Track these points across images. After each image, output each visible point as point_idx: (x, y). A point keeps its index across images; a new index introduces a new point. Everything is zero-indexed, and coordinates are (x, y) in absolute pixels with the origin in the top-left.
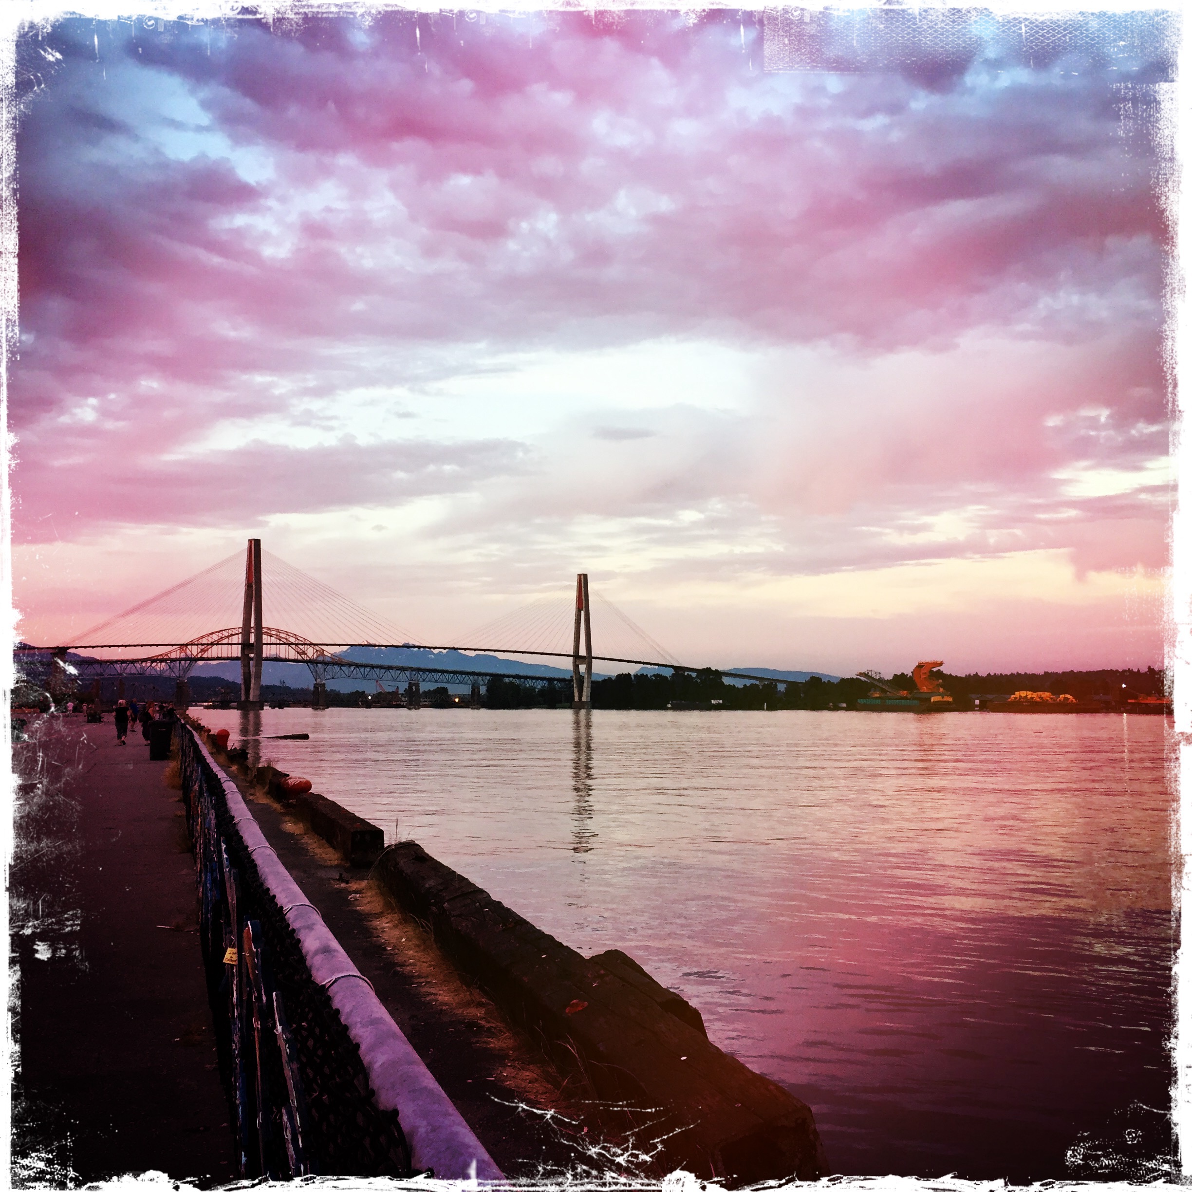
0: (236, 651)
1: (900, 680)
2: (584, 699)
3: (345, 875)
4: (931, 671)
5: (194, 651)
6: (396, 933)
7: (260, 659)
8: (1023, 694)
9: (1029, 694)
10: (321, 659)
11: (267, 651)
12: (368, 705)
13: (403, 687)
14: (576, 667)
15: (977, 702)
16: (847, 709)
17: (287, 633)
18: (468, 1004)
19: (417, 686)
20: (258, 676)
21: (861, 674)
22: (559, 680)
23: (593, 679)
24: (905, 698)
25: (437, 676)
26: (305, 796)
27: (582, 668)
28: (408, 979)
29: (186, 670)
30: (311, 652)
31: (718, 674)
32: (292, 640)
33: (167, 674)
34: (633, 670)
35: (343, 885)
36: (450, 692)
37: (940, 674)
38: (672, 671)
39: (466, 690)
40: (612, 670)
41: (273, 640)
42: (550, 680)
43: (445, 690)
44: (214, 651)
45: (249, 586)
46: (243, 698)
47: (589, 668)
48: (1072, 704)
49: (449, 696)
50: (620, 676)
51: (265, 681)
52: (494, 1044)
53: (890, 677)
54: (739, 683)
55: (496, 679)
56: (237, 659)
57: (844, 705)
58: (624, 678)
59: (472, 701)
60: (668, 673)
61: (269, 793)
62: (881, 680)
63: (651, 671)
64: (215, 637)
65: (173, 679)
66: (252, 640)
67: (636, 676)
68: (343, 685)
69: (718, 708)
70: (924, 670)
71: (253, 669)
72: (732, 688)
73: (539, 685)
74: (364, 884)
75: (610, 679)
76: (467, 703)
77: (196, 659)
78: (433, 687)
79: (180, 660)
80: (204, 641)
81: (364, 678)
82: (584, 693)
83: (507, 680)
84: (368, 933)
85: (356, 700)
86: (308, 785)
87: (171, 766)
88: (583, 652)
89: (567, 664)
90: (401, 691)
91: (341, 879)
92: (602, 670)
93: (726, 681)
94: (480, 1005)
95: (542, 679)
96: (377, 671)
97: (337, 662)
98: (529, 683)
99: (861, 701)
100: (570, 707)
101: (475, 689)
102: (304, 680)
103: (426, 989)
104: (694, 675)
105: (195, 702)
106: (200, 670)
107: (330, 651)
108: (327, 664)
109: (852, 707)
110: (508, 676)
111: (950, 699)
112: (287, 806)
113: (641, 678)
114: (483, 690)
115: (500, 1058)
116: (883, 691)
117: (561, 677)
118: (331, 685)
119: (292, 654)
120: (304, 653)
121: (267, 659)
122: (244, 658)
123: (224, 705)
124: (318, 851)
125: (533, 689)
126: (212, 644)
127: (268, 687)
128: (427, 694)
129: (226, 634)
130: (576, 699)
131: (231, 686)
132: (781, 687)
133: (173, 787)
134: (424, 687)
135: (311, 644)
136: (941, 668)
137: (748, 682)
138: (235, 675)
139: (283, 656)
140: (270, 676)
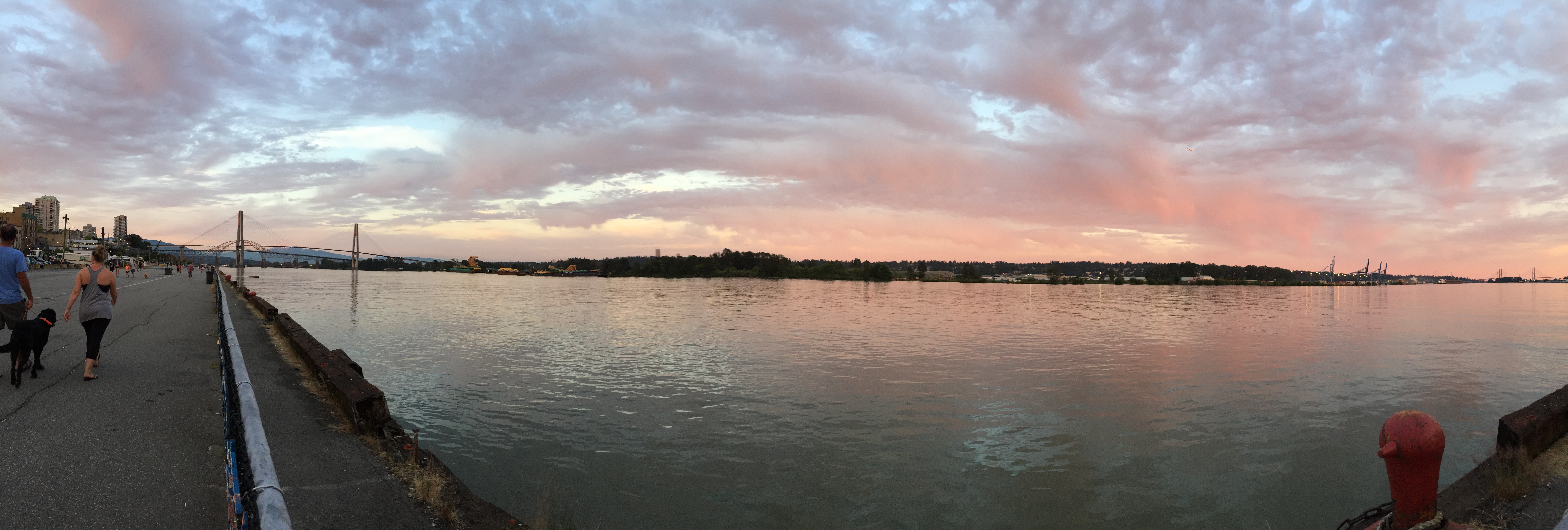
0: (235, 248)
1: (465, 263)
2: (356, 267)
3: (265, 323)
4: (474, 260)
5: (221, 248)
6: (279, 341)
7: (243, 251)
8: (503, 268)
9: (504, 269)
10: (264, 251)
11: (246, 248)
12: (281, 267)
13: (292, 261)
14: (353, 255)
15: (489, 271)
16: (446, 271)
17: (252, 242)
18: (296, 363)
19: (297, 260)
20: (243, 256)
21: (451, 260)
22: (347, 260)
23: (359, 260)
24: (466, 268)
25: (304, 257)
26: (254, 297)
27: (355, 256)
28: (279, 355)
29: (219, 254)
30: (261, 249)
31: (402, 259)
32: (254, 245)
33: (213, 255)
34: (373, 257)
35: (264, 326)
36: (309, 263)
37: (477, 261)
38: (386, 258)
39: (314, 262)
40: (366, 257)
41: (248, 244)
42: (344, 260)
43: (307, 262)
44: (228, 248)
45: (239, 226)
46: (237, 264)
47: (358, 256)
48: (517, 272)
49: (308, 264)
50: (368, 259)
51: (245, 258)
52: (303, 375)
53: (461, 261)
54: (409, 262)
55: (325, 259)
56: (235, 251)
57: (445, 270)
58: (370, 260)
59: (316, 266)
60: (385, 259)
61: (243, 296)
62: (458, 262)
63: (379, 258)
64: (228, 244)
65: (214, 257)
66: (240, 245)
67: (374, 259)
68: (271, 259)
69: (401, 270)
70: (472, 259)
71: (240, 254)
72: (407, 264)
73: (340, 261)
74: (271, 326)
75: (365, 260)
76: (314, 267)
77: (222, 251)
78: (303, 261)
79: (217, 251)
80: (224, 245)
81: (279, 258)
82: (356, 265)
83: (328, 259)
84: (270, 340)
85: (276, 265)
86: (255, 294)
87: (212, 286)
88: (356, 251)
89: (350, 254)
90: (292, 262)
91: (264, 324)
92: (362, 257)
93: (405, 261)
94: (300, 363)
95: (341, 259)
96: (284, 255)
97: (269, 252)
98: (336, 261)
99: (451, 269)
100: (351, 269)
101: (317, 262)
102: (258, 258)
103: (285, 358)
104: (394, 259)
105: (221, 265)
106: (223, 254)
107: (267, 248)
108: (266, 253)
109: (448, 270)
110: (329, 258)
111: (480, 269)
112: (249, 300)
113: (376, 260)
114: (320, 262)
115: (304, 379)
116: (459, 266)
117: (348, 259)
118: (267, 260)
119: (253, 249)
120: (259, 249)
121: (246, 251)
122: (238, 251)
123: (231, 266)
124: (257, 315)
125: (337, 263)
126: (227, 246)
127: (246, 260)
128: (301, 263)
129: (231, 243)
130: (353, 266)
131: (232, 260)
132: (424, 264)
133: (213, 293)
134: (300, 261)
135: (261, 246)
136: (478, 259)
137: (413, 262)
138: (234, 256)
139: (251, 250)
140: (247, 256)
